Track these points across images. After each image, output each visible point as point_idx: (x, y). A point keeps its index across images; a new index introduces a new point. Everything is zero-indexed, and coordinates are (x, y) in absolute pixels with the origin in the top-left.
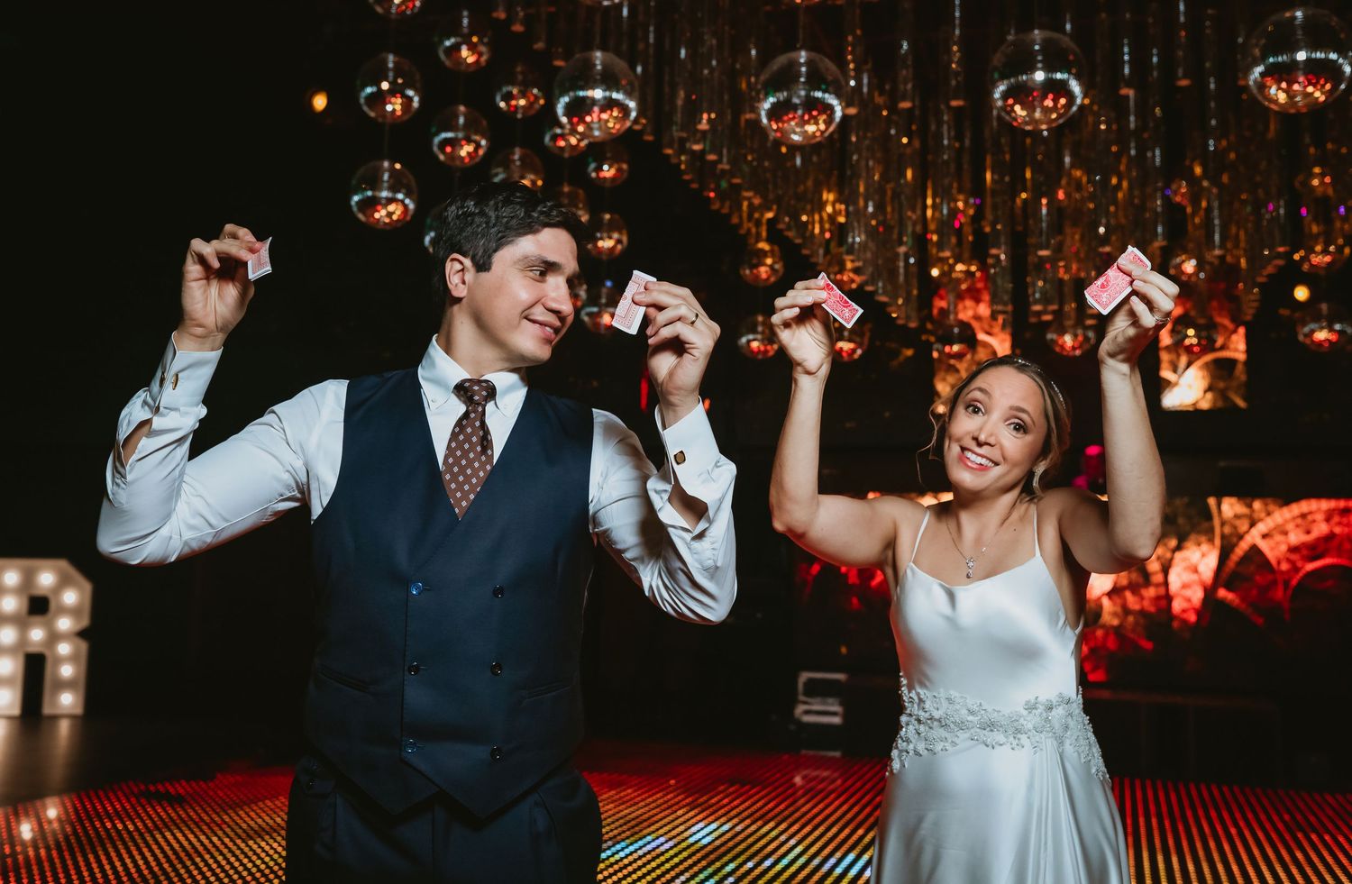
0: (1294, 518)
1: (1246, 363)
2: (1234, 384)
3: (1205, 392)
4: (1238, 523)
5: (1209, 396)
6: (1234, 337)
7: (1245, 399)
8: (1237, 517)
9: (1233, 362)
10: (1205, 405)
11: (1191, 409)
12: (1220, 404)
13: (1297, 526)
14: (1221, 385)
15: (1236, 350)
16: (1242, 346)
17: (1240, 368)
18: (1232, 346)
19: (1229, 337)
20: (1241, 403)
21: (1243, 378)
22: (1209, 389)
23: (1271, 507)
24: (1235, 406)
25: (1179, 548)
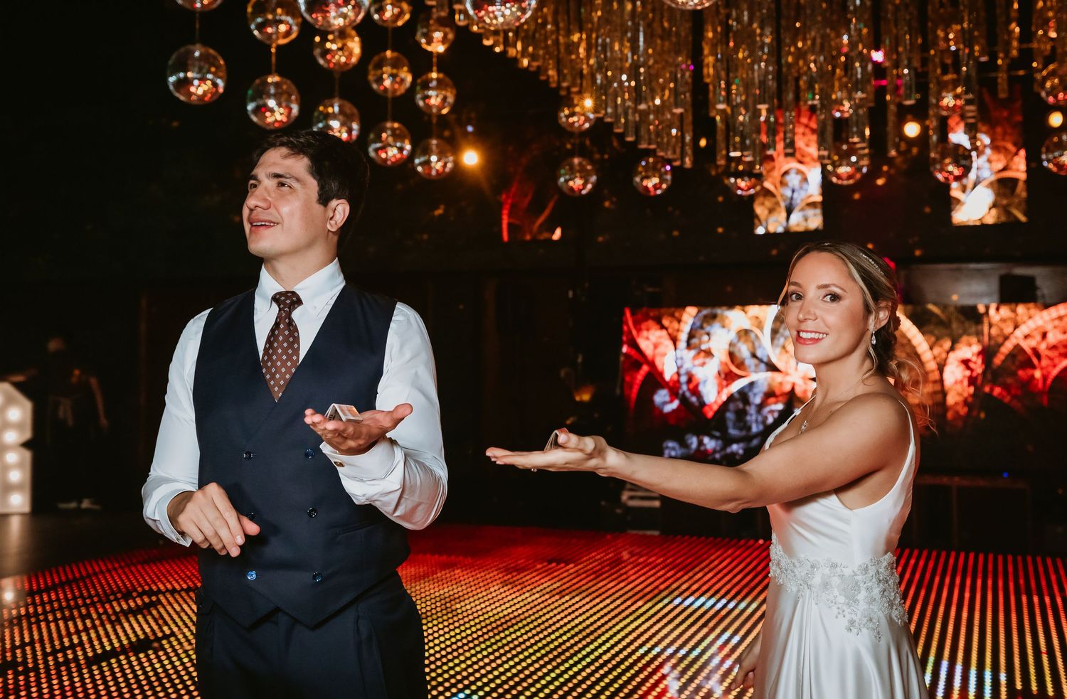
0: (1053, 320)
1: (1026, 182)
2: (1016, 200)
3: (990, 209)
4: (1003, 325)
5: (994, 212)
6: (1016, 159)
7: (1025, 214)
8: (1003, 320)
9: (1014, 181)
10: (990, 220)
11: (978, 223)
12: (1003, 219)
13: (1055, 327)
14: (1005, 202)
15: (1018, 170)
16: (1023, 167)
17: (1021, 186)
18: (1014, 167)
19: (1012, 159)
20: (1023, 218)
21: (1024, 194)
22: (995, 205)
23: (1033, 311)
24: (1017, 221)
25: (952, 349)
